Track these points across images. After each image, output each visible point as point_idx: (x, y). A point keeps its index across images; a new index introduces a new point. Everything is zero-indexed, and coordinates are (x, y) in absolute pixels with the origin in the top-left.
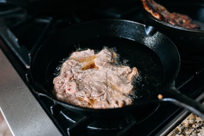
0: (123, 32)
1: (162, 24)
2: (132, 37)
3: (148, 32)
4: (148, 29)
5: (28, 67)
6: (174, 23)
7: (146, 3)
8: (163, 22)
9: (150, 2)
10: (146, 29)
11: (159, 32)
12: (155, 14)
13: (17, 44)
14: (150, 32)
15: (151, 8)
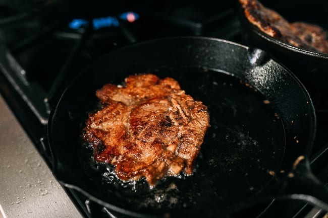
0: (209, 58)
1: (279, 46)
2: (225, 67)
3: (253, 61)
4: (254, 54)
5: (44, 122)
6: (298, 42)
7: (249, 8)
8: (279, 42)
9: (256, 7)
10: (250, 54)
11: (274, 60)
12: (265, 28)
13: (24, 80)
14: (257, 60)
15: (258, 18)
